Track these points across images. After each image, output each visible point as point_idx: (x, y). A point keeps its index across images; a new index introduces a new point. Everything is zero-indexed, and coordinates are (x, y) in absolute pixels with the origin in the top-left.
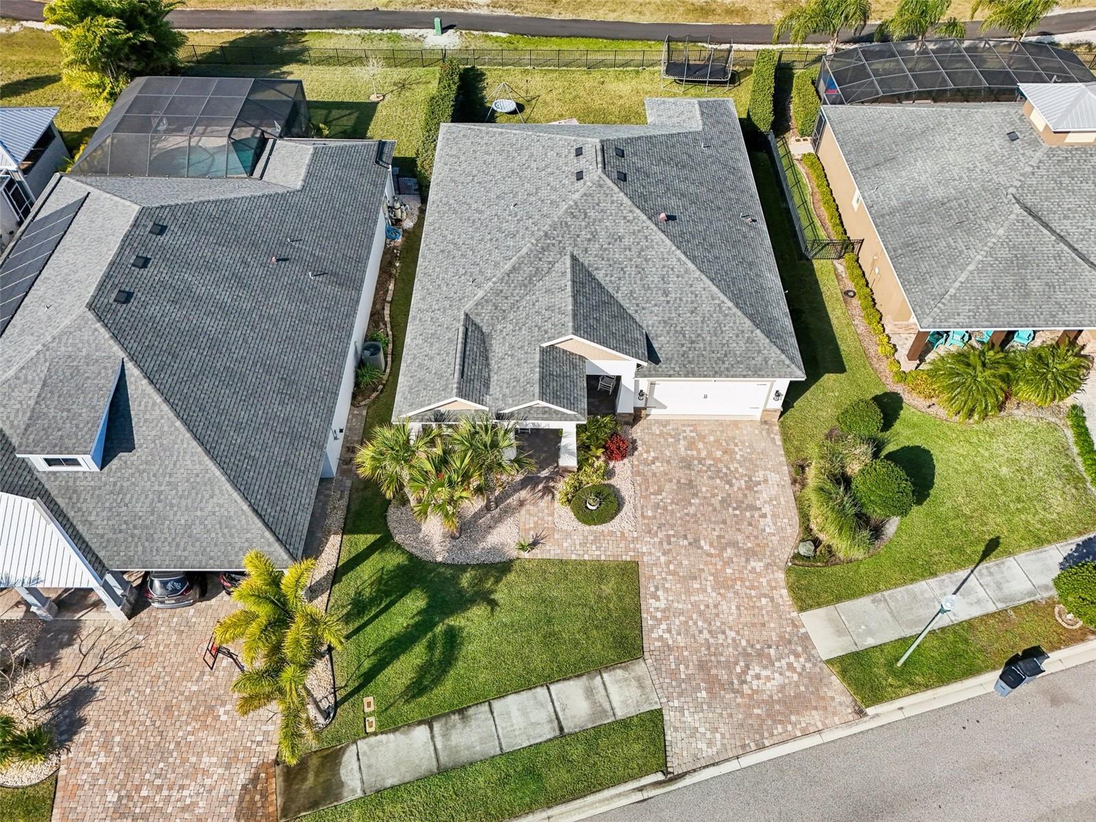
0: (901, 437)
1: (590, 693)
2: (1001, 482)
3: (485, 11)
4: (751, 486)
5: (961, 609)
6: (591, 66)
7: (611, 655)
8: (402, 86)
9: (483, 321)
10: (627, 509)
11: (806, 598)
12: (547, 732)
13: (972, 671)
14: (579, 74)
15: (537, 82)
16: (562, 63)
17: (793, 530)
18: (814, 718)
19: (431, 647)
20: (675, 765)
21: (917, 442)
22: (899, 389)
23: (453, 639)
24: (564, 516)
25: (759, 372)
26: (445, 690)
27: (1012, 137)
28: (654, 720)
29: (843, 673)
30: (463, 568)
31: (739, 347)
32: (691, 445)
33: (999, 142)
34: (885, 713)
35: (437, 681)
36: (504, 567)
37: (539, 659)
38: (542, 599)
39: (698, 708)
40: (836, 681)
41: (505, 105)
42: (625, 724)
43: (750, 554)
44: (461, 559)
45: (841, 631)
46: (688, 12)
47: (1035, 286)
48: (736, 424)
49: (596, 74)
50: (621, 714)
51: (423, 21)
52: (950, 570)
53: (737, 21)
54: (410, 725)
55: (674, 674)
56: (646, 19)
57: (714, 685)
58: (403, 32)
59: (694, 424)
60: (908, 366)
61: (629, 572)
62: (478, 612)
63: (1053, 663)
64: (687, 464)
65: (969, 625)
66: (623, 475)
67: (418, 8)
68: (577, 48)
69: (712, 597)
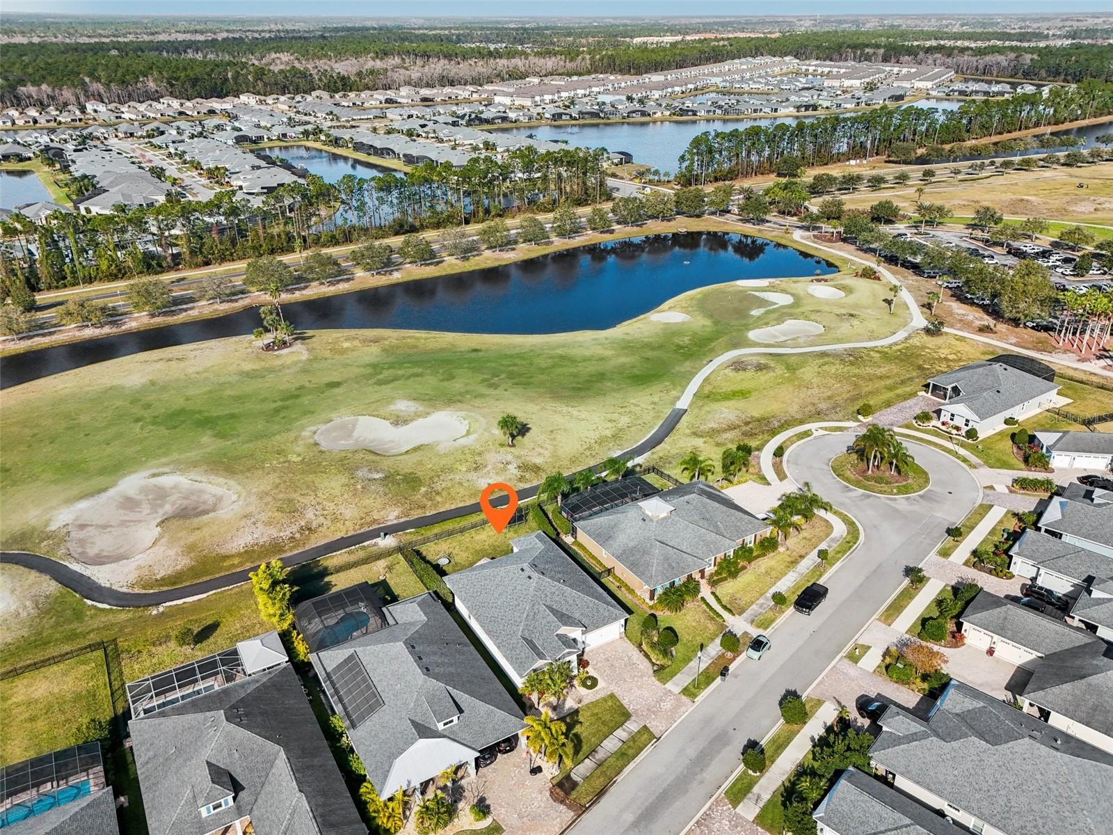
0: (662, 625)
1: (624, 730)
2: (695, 627)
3: (395, 522)
4: (630, 658)
5: (703, 666)
7: (623, 719)
8: (389, 568)
9: (527, 635)
10: (599, 680)
11: (664, 681)
12: (620, 744)
13: (714, 679)
15: (445, 546)
17: (649, 665)
18: (684, 708)
19: (573, 741)
20: (657, 736)
21: (667, 625)
22: (653, 612)
23: (577, 736)
24: (583, 691)
25: (616, 619)
26: (585, 749)
27: (643, 520)
28: (645, 728)
29: (684, 694)
30: (565, 717)
31: (606, 614)
32: (604, 654)
33: (641, 522)
34: (699, 699)
35: (581, 747)
36: (576, 712)
37: (605, 729)
38: (593, 715)
39: (654, 720)
40: (683, 697)
41: (443, 562)
42: (639, 732)
43: (641, 677)
44: (562, 715)
45: (677, 685)
47: (674, 565)
48: (613, 641)
49: (467, 534)
50: (636, 731)
51: (370, 536)
52: (694, 657)
54: (583, 761)
55: (642, 715)
57: (654, 712)
58: (365, 544)
59: (601, 647)
60: (651, 603)
61: (612, 696)
62: (579, 726)
63: (732, 667)
64: (607, 660)
65: (707, 668)
66: (591, 671)
67: (362, 531)
68: (449, 525)
69: (639, 692)
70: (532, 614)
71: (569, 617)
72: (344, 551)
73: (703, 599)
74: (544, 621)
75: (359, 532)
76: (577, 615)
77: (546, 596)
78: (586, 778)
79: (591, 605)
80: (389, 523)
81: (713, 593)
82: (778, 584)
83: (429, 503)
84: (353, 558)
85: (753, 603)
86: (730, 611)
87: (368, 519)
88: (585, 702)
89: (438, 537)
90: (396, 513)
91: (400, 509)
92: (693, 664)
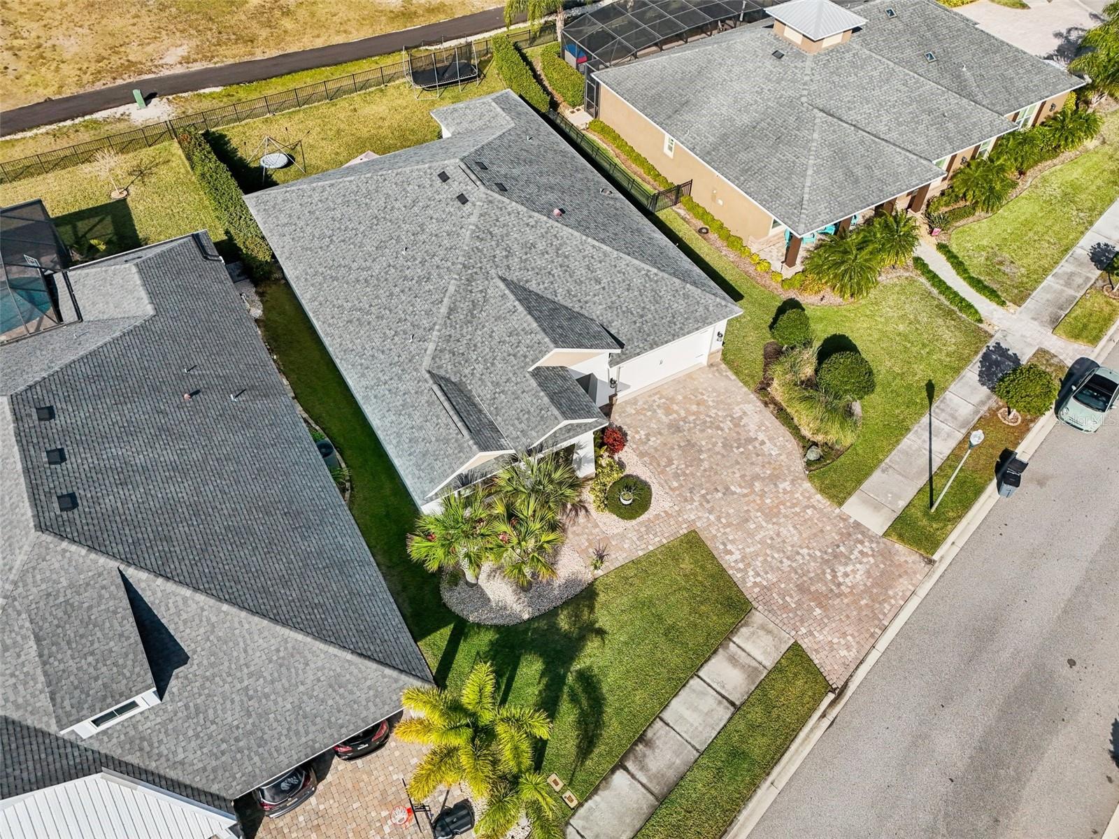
0: (819, 332)
1: (733, 660)
2: (906, 337)
3: (179, 70)
4: (737, 423)
6: (332, 97)
7: (729, 620)
8: (141, 173)
9: (448, 370)
10: (655, 489)
11: (838, 492)
12: (724, 714)
13: (979, 491)
14: (324, 108)
15: (287, 127)
16: (301, 101)
17: (792, 445)
18: (904, 585)
19: (574, 699)
20: (836, 681)
21: (832, 331)
22: (792, 294)
23: (588, 681)
24: (609, 522)
25: (705, 321)
26: (613, 729)
27: (778, 55)
28: (796, 652)
29: (901, 537)
30: (553, 613)
31: (680, 306)
32: (668, 411)
33: (770, 63)
34: (946, 553)
35: (599, 724)
36: (586, 595)
37: (675, 658)
39: (822, 625)
40: (899, 547)
41: (273, 161)
42: (778, 668)
43: (774, 479)
44: (546, 606)
45: (877, 507)
46: (392, 19)
47: (859, 171)
48: (690, 376)
49: (343, 103)
50: (769, 664)
51: (121, 96)
52: (917, 421)
53: (442, 18)
55: (785, 607)
56: (355, 37)
57: (821, 600)
58: (99, 116)
59: (657, 391)
60: (788, 273)
61: (693, 542)
62: (592, 645)
64: (675, 428)
65: (953, 456)
66: (633, 461)
67: (99, 86)
68: (304, 80)
69: (771, 529)
70: (465, 305)
71: (574, 316)
72: (43, 130)
73: (920, 262)
74: (500, 330)
75: (89, 89)
76: (596, 310)
77: (509, 253)
79: (637, 281)
80: (165, 72)
81: (942, 247)
83: (264, 33)
84: (62, 146)
85: (1046, 271)
86: (992, 294)
87: (116, 61)
88: (617, 558)
89: (274, 107)
90: (182, 51)
91: (195, 42)
92: (914, 441)
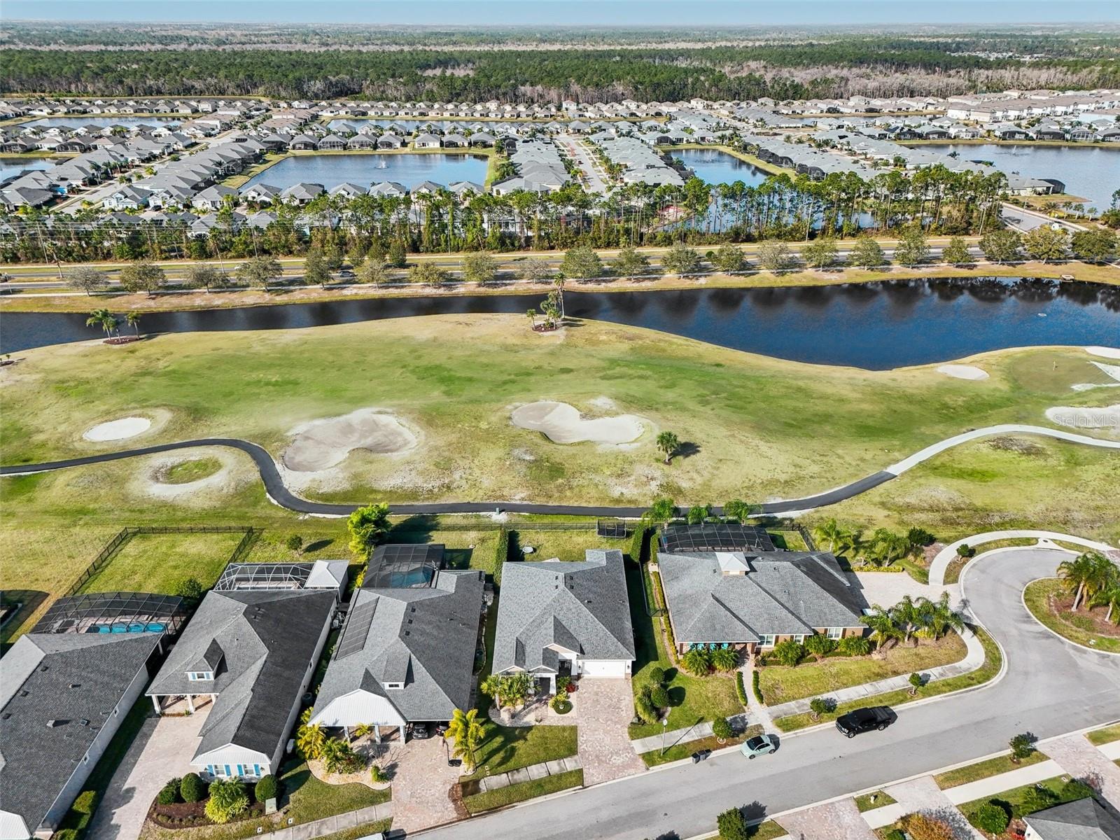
0: (675, 683)
1: (559, 764)
2: (708, 698)
3: (518, 502)
4: (619, 700)
5: (686, 739)
6: (566, 529)
7: (567, 754)
8: (483, 540)
9: (523, 640)
10: (574, 709)
11: (634, 736)
12: (545, 775)
13: (684, 758)
14: (560, 533)
15: (541, 537)
16: (554, 528)
17: (632, 715)
18: (632, 771)
19: (506, 752)
20: (586, 785)
21: (680, 685)
22: (676, 666)
23: (513, 750)
24: (551, 711)
25: (621, 658)
26: (511, 764)
27: (715, 571)
28: (581, 771)
29: (643, 758)
30: (516, 728)
32: (599, 687)
33: (711, 573)
34: (655, 769)
35: (508, 761)
36: (530, 728)
37: (542, 755)
38: (543, 737)
39: (595, 768)
40: (641, 760)
41: (528, 550)
42: (570, 772)
43: (616, 723)
44: (515, 725)
45: (644, 746)
46: (611, 501)
47: (718, 627)
48: (616, 679)
49: (568, 533)
50: (569, 770)
51: (490, 508)
52: (684, 727)
53: (632, 506)
54: (500, 774)
55: (587, 759)
56: (591, 505)
57: (600, 762)
58: (482, 513)
59: (600, 680)
60: (680, 658)
61: (574, 729)
62: (521, 742)
63: (714, 754)
64: (597, 694)
65: (688, 743)
66: (573, 697)
67: (488, 502)
68: (560, 520)
69: (602, 736)
70: (538, 621)
71: (572, 637)
72: (461, 514)
73: (740, 674)
74: (544, 632)
75: (484, 502)
76: (581, 639)
77: (562, 609)
78: (491, 792)
80: (513, 502)
81: (756, 673)
82: (840, 691)
83: (557, 495)
84: (464, 522)
86: (761, 698)
87: (498, 493)
88: (546, 723)
89: (544, 527)
90: (523, 495)
91: (530, 492)
92: (677, 733)
